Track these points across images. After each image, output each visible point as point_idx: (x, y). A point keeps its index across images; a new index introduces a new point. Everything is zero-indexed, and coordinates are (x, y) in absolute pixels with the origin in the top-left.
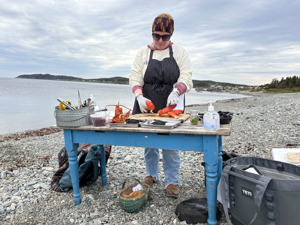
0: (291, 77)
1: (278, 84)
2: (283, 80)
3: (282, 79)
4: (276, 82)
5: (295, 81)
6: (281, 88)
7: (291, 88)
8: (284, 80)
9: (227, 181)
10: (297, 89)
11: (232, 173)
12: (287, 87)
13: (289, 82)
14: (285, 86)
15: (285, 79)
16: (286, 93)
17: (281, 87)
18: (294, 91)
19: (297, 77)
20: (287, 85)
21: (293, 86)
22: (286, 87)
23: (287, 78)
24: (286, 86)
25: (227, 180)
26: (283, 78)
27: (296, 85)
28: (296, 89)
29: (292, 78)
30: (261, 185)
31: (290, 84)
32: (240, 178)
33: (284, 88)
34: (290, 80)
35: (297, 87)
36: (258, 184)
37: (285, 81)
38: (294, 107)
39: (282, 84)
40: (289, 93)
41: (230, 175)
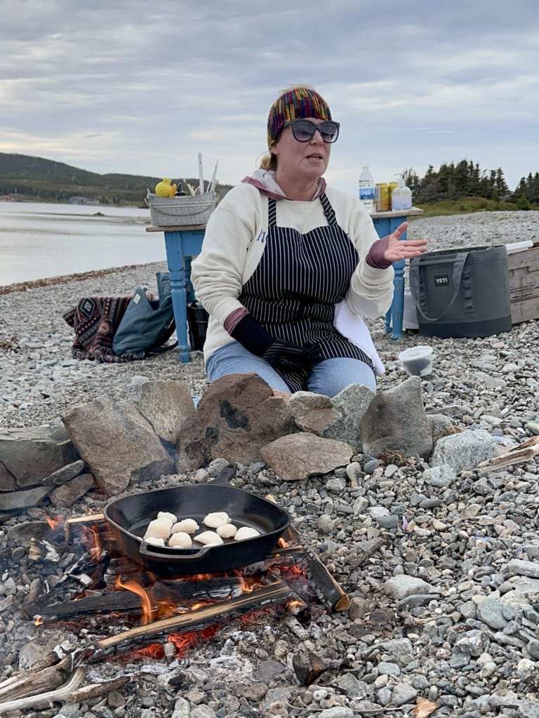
0: (453, 166)
1: (419, 186)
2: (430, 176)
3: (429, 171)
4: (413, 181)
5: (465, 177)
6: (427, 202)
7: (455, 200)
8: (435, 175)
9: (416, 276)
10: (470, 203)
11: (423, 263)
12: (444, 198)
13: (450, 180)
14: (438, 194)
15: (436, 170)
16: (442, 217)
17: (427, 198)
18: (463, 210)
19: (469, 164)
20: (443, 191)
21: (459, 192)
22: (439, 197)
23: (444, 168)
24: (441, 194)
25: (417, 273)
26: (431, 167)
27: (466, 190)
28: (468, 202)
29: (455, 167)
30: (460, 261)
31: (452, 187)
32: (431, 265)
33: (435, 200)
34: (450, 176)
35: (471, 196)
36: (455, 262)
37: (438, 179)
38: (469, 237)
39: (427, 189)
40: (450, 217)
41: (420, 267)
